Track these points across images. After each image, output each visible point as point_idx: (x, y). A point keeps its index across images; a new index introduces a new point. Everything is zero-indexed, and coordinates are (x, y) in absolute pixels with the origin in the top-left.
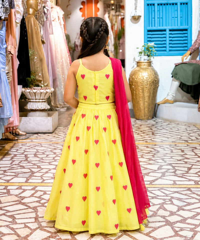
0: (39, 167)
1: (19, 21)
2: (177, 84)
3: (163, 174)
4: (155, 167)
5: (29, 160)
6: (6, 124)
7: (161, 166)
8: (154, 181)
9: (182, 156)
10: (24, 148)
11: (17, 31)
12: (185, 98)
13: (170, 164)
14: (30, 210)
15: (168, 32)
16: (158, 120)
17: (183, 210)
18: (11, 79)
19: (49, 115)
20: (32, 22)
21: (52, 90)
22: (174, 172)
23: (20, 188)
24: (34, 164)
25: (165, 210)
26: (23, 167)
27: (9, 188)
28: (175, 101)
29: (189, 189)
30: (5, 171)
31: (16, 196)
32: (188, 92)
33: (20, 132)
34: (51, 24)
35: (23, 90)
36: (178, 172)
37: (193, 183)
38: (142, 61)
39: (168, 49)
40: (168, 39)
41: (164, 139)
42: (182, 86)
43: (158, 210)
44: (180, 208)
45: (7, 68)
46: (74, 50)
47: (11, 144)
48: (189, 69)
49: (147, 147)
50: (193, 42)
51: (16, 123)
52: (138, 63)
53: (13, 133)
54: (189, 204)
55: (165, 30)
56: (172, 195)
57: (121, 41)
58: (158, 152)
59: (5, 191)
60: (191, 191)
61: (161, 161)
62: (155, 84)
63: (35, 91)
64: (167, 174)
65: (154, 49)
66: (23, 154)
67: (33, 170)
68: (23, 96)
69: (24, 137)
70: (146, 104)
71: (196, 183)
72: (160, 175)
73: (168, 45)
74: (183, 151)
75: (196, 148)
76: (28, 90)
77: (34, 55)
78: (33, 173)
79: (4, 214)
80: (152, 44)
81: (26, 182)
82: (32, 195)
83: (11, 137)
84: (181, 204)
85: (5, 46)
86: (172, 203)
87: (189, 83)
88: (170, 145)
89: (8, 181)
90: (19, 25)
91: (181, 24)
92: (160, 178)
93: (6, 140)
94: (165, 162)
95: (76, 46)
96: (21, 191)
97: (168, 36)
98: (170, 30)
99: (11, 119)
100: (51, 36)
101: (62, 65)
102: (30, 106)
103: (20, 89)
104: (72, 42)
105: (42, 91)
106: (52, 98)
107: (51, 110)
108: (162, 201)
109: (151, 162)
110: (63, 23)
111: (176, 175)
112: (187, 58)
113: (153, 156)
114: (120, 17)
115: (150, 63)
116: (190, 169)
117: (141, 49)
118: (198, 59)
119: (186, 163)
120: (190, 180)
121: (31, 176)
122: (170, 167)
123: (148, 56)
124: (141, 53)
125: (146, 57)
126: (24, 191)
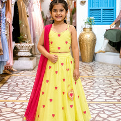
0: (25, 91)
1: (13, 3)
2: (107, 41)
3: (99, 95)
4: (94, 91)
5: (19, 86)
6: (5, 65)
7: (98, 90)
8: (93, 99)
9: (110, 84)
10: (16, 79)
11: (12, 9)
12: (112, 50)
13: (103, 89)
14: (19, 117)
15: (102, 11)
16: (96, 63)
17: (111, 117)
18: (8, 38)
19: (31, 59)
20: (21, 4)
21: (33, 44)
22: (105, 94)
23: (13, 103)
24: (22, 89)
25: (100, 117)
26: (15, 91)
27: (6, 103)
28: (106, 52)
29: (114, 105)
30: (4, 93)
31: (11, 108)
32: (113, 46)
33: (14, 70)
34: (32, 5)
35: (16, 44)
36: (107, 94)
37: (116, 101)
38: (87, 27)
39: (102, 20)
40: (102, 15)
41: (99, 74)
42: (110, 43)
43: (96, 117)
44: (109, 116)
45: (6, 31)
46: (46, 21)
47: (8, 77)
48: (115, 33)
49: (89, 79)
50: (117, 17)
51: (11, 64)
52: (84, 29)
53: (9, 70)
54: (114, 114)
55: (100, 10)
56: (104, 108)
57: (74, 15)
58: (96, 82)
59: (4, 105)
60: (115, 105)
61: (97, 87)
62: (94, 41)
63: (22, 45)
64: (101, 95)
65: (94, 21)
66: (15, 82)
67: (21, 92)
68: (15, 48)
69: (16, 72)
70: (89, 53)
71: (119, 101)
72: (97, 96)
73: (102, 19)
74: (111, 82)
75: (118, 80)
76: (19, 45)
77: (22, 24)
78: (21, 94)
79: (3, 119)
80: (93, 18)
81: (17, 99)
82: (20, 108)
83: (8, 72)
84: (109, 113)
85: (5, 18)
86: (104, 113)
87: (114, 41)
88: (103, 78)
89: (6, 99)
90: (13, 6)
91: (110, 6)
92: (97, 98)
93: (5, 74)
94: (100, 88)
95: (47, 18)
96: (14, 105)
97: (102, 13)
98: (103, 10)
99: (8, 62)
100: (32, 12)
101: (39, 30)
102: (20, 54)
103: (14, 44)
104: (45, 16)
105: (27, 45)
106: (33, 49)
107: (32, 56)
108: (98, 112)
109: (92, 88)
110: (39, 5)
111: (106, 96)
112: (113, 26)
113: (93, 84)
114: (74, 1)
115: (91, 29)
116: (114, 92)
117: (86, 20)
118: (120, 27)
119: (113, 88)
120: (115, 99)
121: (20, 96)
122: (103, 91)
123: (90, 25)
124: (86, 23)
125: (89, 26)
126: (16, 105)
